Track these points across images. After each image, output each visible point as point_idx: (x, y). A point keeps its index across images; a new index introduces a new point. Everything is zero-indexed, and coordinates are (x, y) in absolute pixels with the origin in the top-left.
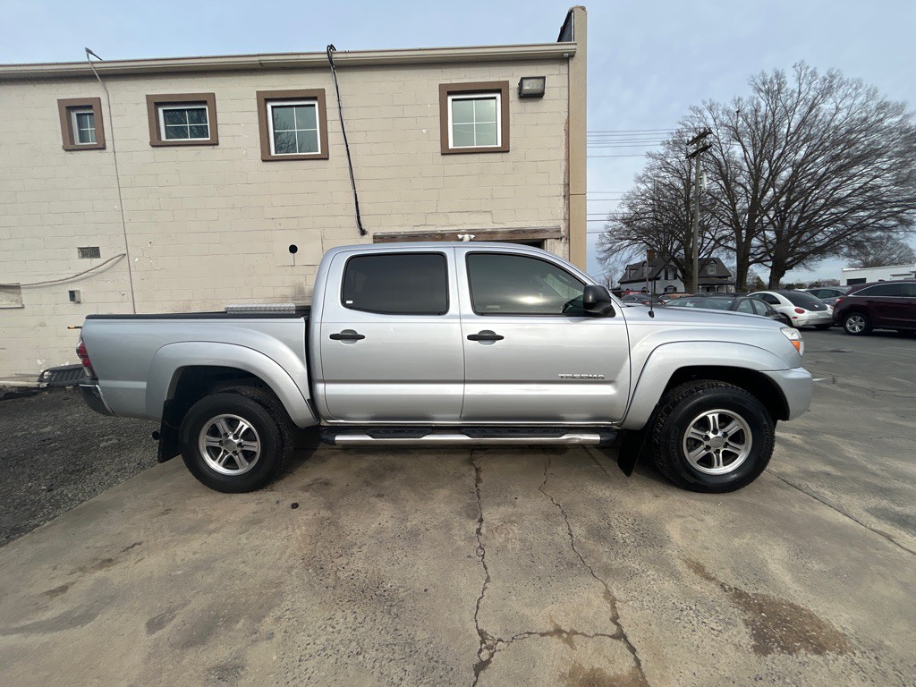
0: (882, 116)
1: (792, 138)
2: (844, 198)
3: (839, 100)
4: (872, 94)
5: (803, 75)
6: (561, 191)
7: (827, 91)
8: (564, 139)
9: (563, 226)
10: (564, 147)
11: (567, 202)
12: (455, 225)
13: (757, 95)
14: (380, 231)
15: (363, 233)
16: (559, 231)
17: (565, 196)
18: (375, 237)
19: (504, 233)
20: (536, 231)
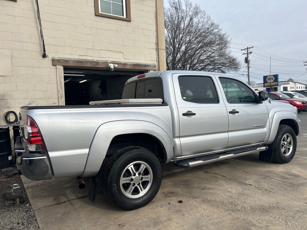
0: (213, 28)
1: (185, 31)
2: (204, 60)
3: (199, 18)
4: (209, 18)
5: (187, 4)
6: (154, 46)
7: (196, 14)
8: (155, 21)
9: (156, 64)
10: (155, 24)
11: (157, 52)
12: (104, 58)
13: (171, 8)
14: (57, 56)
15: (44, 56)
16: (155, 67)
17: (156, 49)
18: (53, 60)
19: (130, 65)
20: (145, 66)
